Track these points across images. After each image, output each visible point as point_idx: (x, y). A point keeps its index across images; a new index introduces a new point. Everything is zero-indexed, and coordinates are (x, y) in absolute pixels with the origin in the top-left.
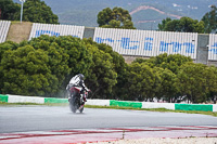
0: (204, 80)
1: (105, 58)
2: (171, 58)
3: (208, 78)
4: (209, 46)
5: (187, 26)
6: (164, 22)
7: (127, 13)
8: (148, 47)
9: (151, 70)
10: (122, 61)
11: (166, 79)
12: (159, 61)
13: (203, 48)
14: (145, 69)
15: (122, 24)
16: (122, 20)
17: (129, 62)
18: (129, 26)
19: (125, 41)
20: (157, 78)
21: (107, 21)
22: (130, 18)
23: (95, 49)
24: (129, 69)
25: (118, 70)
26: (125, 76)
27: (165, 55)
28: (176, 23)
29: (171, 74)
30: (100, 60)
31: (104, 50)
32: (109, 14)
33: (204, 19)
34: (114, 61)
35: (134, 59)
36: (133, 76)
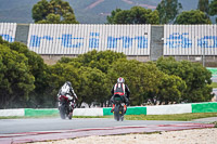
0: (138, 79)
1: (19, 59)
2: (101, 56)
3: (142, 76)
4: (164, 39)
5: (139, 17)
6: (113, 14)
7: (67, 4)
10: (40, 62)
11: (94, 80)
12: (87, 59)
14: (68, 70)
15: (62, 19)
16: (62, 14)
17: (50, 63)
18: (71, 21)
19: (66, 38)
20: (83, 80)
21: (44, 16)
22: (71, 11)
23: (6, 49)
24: (49, 71)
26: (44, 79)
30: (12, 62)
31: (17, 50)
32: (46, 7)
33: (159, 8)
34: (30, 63)
35: (59, 58)
36: (54, 79)
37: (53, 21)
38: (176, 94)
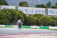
0: (47, 20)
2: (38, 15)
4: (48, 11)
5: (42, 6)
6: (36, 5)
7: (27, 3)
8: (32, 12)
9: (33, 18)
10: (26, 16)
12: (35, 15)
13: (47, 12)
14: (31, 18)
16: (26, 5)
17: (27, 16)
18: (27, 6)
19: (26, 10)
20: (35, 20)
21: (22, 5)
22: (28, 4)
23: (18, 12)
24: (27, 18)
25: (24, 18)
26: (26, 19)
27: (37, 14)
28: (39, 5)
29: (38, 19)
30: (20, 15)
31: (21, 12)
32: (22, 3)
33: (47, 4)
34: (23, 16)
35: (29, 15)
36: (28, 19)
37: (23, 6)
38: (55, 24)
